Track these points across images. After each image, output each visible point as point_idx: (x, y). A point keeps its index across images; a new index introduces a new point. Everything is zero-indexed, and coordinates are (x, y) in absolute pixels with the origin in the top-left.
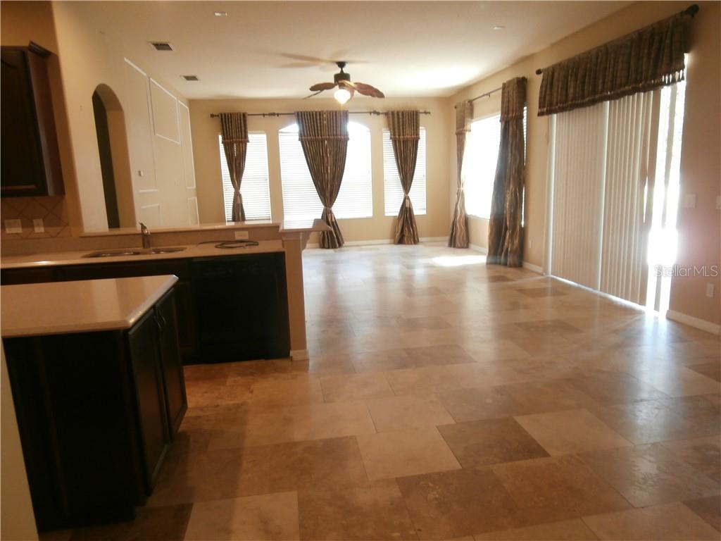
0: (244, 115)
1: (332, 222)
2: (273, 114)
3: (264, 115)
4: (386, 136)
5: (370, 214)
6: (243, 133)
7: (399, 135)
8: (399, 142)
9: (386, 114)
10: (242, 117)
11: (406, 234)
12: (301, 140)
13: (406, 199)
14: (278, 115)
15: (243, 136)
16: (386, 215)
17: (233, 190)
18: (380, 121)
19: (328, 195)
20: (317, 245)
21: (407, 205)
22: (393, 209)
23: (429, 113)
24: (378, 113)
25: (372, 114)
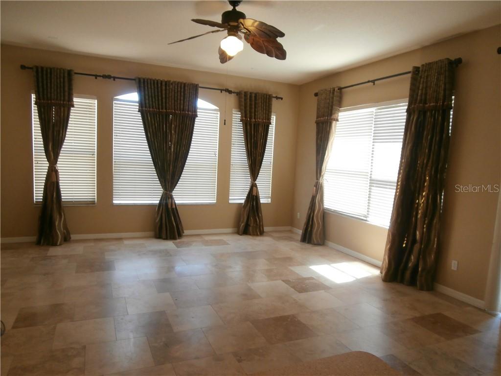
0: (70, 73)
1: (173, 209)
2: (109, 77)
3: (96, 76)
4: (237, 116)
5: (213, 201)
6: (67, 94)
7: (251, 118)
8: (251, 125)
9: (238, 94)
10: (66, 75)
11: (252, 223)
12: (141, 111)
13: (253, 186)
14: (114, 78)
15: (67, 98)
16: (231, 202)
17: (46, 165)
18: (232, 99)
19: (169, 177)
20: (152, 233)
21: (254, 194)
22: (238, 196)
23: (282, 99)
24: (230, 92)
25: (223, 92)
